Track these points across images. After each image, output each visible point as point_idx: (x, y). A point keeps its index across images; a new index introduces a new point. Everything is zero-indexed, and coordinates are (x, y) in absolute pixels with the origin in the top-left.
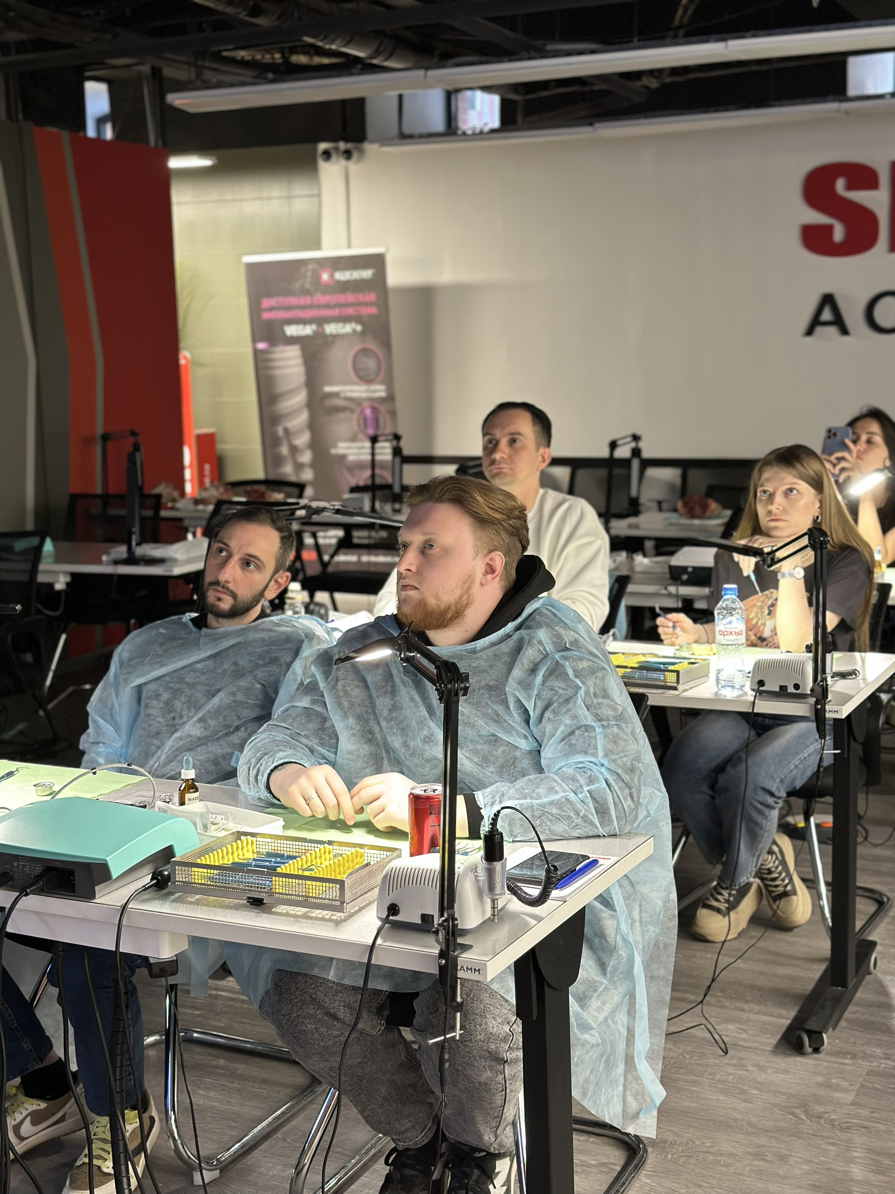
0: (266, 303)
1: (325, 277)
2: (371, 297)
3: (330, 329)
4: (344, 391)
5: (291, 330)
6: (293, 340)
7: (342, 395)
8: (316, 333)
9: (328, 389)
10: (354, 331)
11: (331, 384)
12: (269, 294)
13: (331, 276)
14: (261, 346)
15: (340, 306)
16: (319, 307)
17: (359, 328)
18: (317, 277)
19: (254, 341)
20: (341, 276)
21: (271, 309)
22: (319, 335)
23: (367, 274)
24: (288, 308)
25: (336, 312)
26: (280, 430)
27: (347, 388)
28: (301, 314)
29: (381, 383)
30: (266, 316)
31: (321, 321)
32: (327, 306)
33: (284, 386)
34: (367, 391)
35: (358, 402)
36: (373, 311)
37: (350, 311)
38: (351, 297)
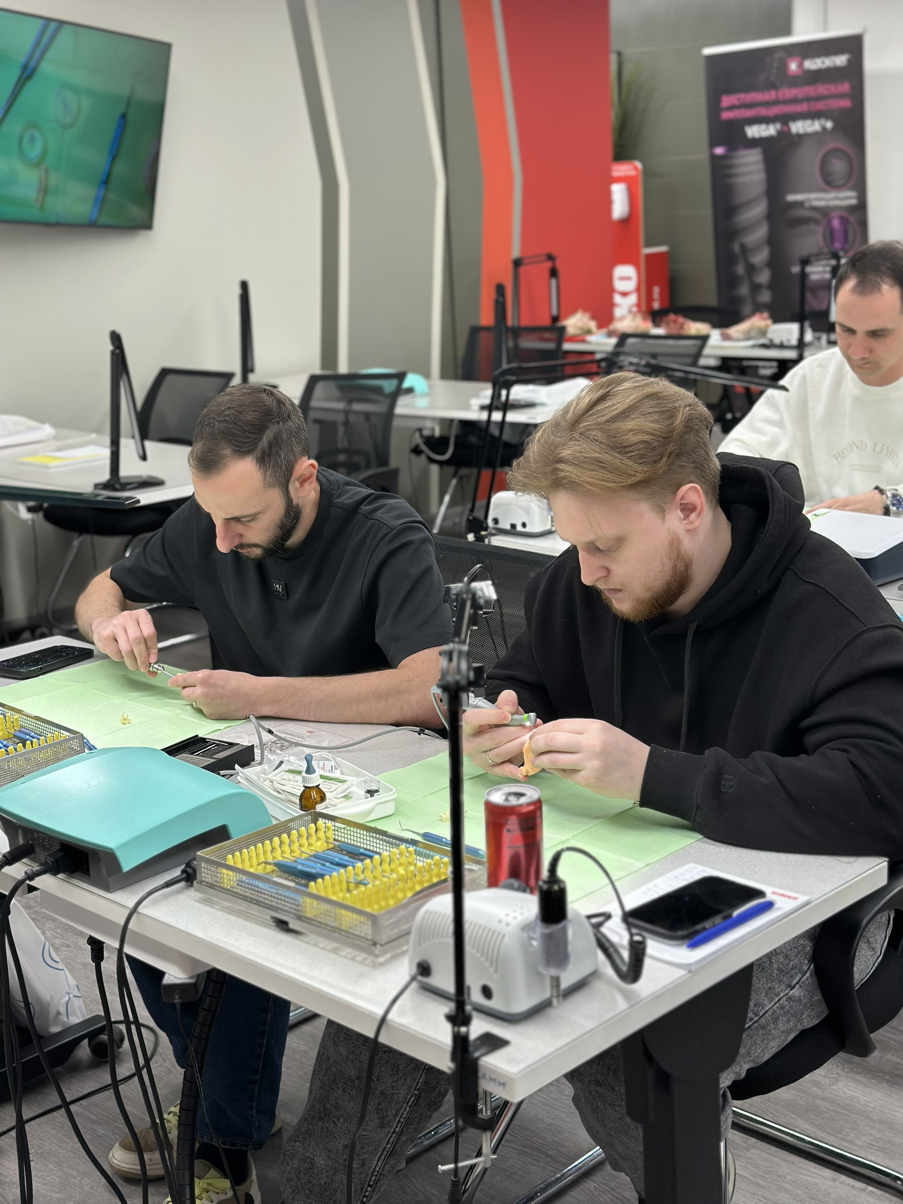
0: (726, 101)
1: (793, 66)
2: (845, 87)
3: (798, 127)
4: (808, 200)
5: (753, 131)
6: (755, 143)
7: (807, 204)
8: (780, 133)
9: (791, 198)
10: (824, 129)
11: (795, 192)
12: (730, 91)
13: (800, 65)
14: (719, 151)
15: (808, 99)
16: (785, 102)
17: (829, 125)
18: (784, 66)
19: (713, 144)
20: (812, 64)
21: (731, 108)
22: (784, 136)
23: (841, 60)
24: (751, 105)
25: (803, 107)
26: (736, 247)
27: (813, 196)
28: (763, 112)
29: (852, 189)
30: (726, 115)
31: (786, 119)
32: (794, 101)
33: (743, 196)
34: (836, 198)
35: (825, 212)
36: (846, 103)
37: (820, 106)
38: (822, 89)
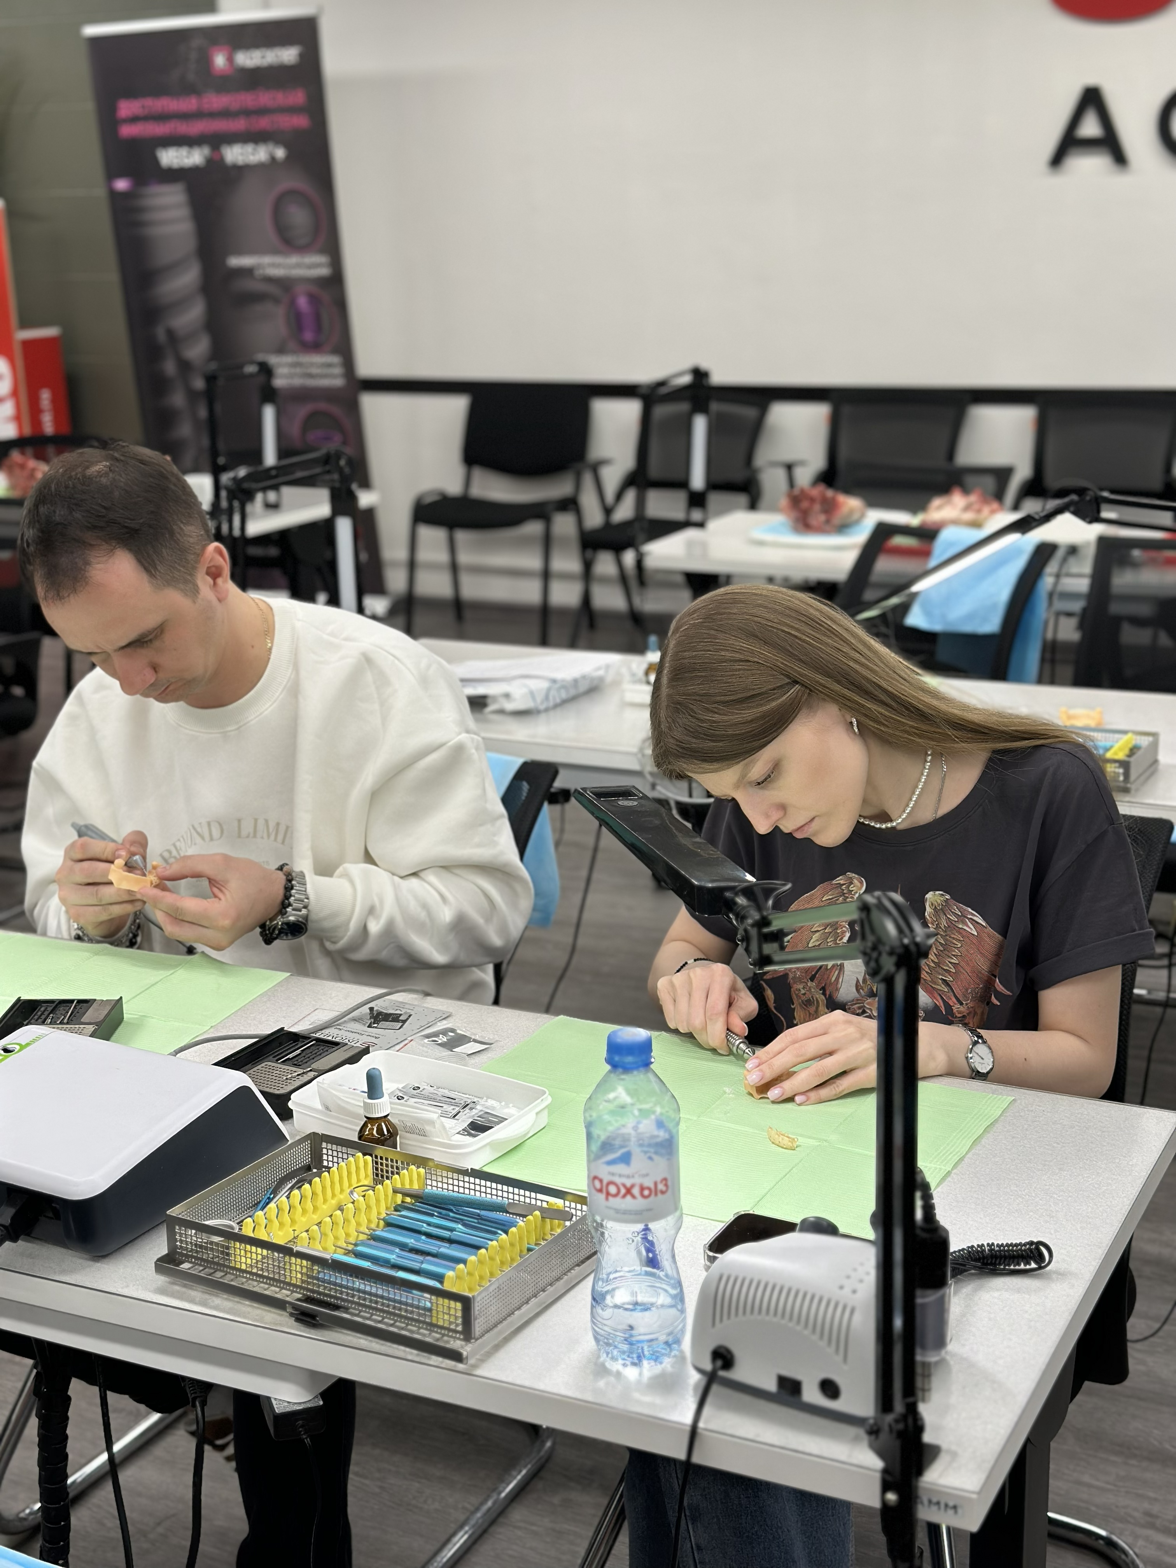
0: (126, 108)
1: (220, 60)
2: (298, 97)
3: (233, 154)
4: (259, 266)
5: (170, 157)
6: (173, 175)
7: (258, 273)
8: (209, 161)
9: (235, 261)
10: (273, 159)
11: (240, 252)
12: (131, 94)
13: (230, 60)
14: (122, 185)
15: (247, 113)
16: (213, 115)
17: (280, 153)
18: (206, 61)
19: (111, 175)
20: (249, 59)
21: (134, 119)
22: (215, 165)
23: (288, 55)
24: (163, 117)
25: (240, 125)
26: (161, 335)
27: (266, 260)
28: (186, 129)
29: (321, 251)
30: (127, 131)
31: (216, 141)
32: (225, 114)
33: (164, 255)
34: (298, 266)
35: (285, 284)
36: (302, 121)
37: (264, 123)
38: (265, 98)
